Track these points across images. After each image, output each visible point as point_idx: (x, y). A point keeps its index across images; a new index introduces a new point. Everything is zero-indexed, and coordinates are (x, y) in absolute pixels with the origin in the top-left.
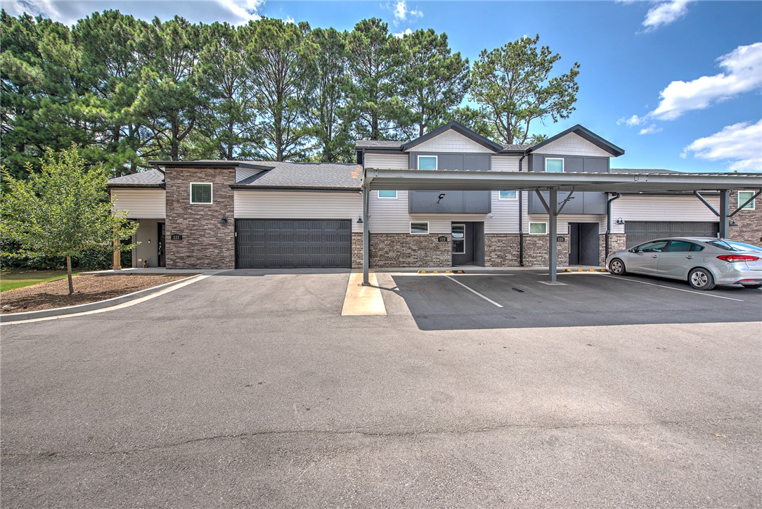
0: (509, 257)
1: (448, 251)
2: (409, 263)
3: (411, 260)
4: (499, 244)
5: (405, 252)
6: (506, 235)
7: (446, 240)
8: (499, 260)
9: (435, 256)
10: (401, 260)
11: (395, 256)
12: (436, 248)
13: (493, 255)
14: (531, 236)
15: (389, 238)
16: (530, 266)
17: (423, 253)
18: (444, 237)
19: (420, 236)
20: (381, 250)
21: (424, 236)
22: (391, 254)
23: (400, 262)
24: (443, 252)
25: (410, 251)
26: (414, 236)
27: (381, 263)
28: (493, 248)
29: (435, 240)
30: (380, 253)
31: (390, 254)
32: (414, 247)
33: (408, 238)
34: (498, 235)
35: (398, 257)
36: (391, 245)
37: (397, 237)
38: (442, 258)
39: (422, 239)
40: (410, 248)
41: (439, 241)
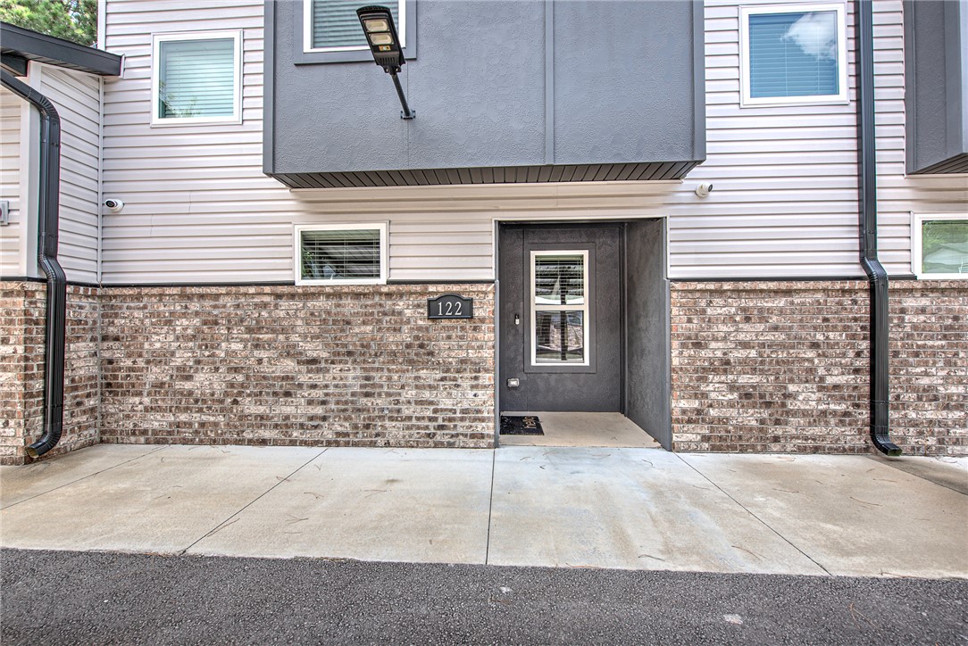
0: (806, 398)
1: (478, 368)
2: (286, 424)
3: (296, 408)
4: (748, 332)
5: (266, 369)
6: (786, 286)
7: (468, 314)
8: (750, 417)
9: (410, 393)
10: (250, 407)
11: (219, 387)
12: (420, 353)
13: (715, 387)
14: (928, 289)
15: (195, 306)
16: (928, 452)
17: (352, 376)
18: (456, 297)
19: (337, 294)
20: (159, 358)
21: (357, 296)
22: (203, 381)
23: (242, 417)
24: (451, 373)
25: (289, 365)
26: (308, 295)
27: (156, 422)
28: (716, 350)
29: (411, 311)
30: (154, 374)
31: (200, 377)
32: (313, 349)
33: (284, 304)
34: (741, 286)
35: (235, 393)
36: (204, 339)
37: (229, 302)
38: (446, 403)
39: (349, 306)
40: (290, 352)
41: (433, 315)
